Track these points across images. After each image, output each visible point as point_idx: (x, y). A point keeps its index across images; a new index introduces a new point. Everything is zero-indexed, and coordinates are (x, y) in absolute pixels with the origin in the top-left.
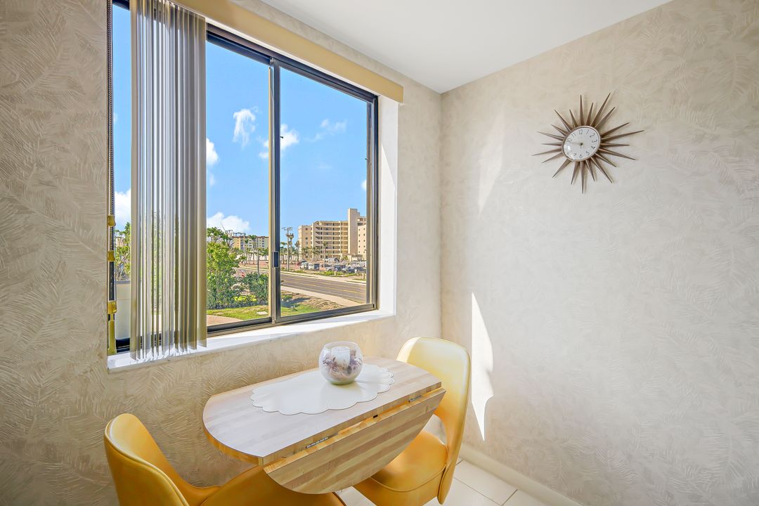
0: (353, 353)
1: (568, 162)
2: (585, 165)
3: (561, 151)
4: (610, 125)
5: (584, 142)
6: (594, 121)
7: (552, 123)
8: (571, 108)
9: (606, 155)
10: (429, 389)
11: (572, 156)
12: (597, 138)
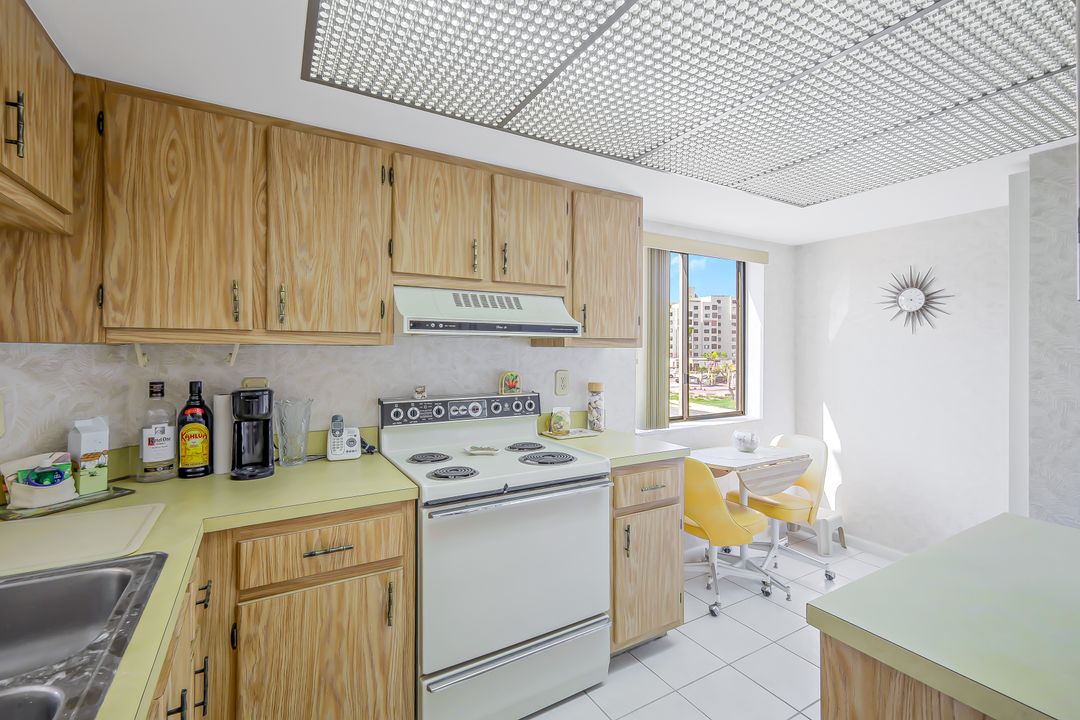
0: (753, 435)
1: (901, 311)
2: (914, 315)
3: (896, 302)
4: (932, 289)
5: (913, 299)
6: (921, 286)
7: (890, 282)
8: (904, 273)
9: (929, 309)
10: (803, 457)
11: (904, 307)
12: (923, 297)
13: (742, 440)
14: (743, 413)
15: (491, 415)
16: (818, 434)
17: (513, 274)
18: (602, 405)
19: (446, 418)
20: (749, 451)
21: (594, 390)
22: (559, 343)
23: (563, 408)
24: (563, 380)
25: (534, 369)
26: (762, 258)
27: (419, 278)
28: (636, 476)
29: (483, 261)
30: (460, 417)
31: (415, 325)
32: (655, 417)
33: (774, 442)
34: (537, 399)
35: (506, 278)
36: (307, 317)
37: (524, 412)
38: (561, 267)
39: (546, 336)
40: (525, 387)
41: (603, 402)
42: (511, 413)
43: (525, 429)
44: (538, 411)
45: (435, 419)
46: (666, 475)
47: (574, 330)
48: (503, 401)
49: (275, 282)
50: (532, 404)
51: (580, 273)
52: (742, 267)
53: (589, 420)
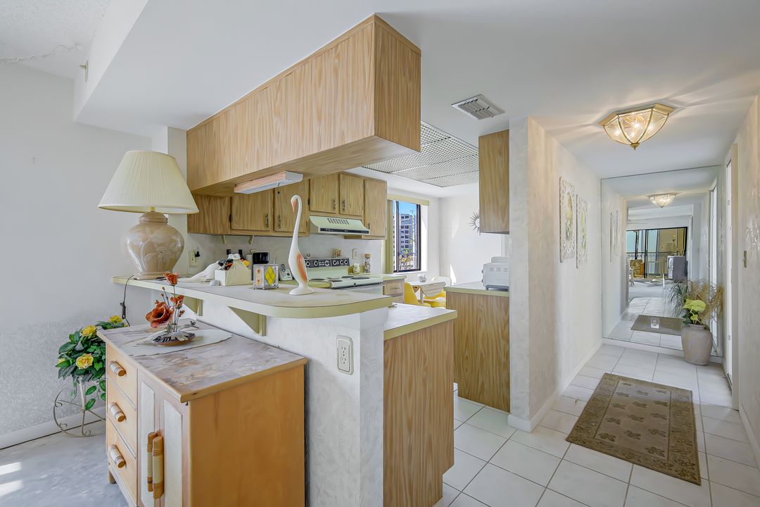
0: (424, 276)
3: (474, 223)
7: (472, 215)
11: (477, 226)
13: (421, 277)
14: (420, 270)
15: (333, 265)
16: (448, 276)
17: (346, 212)
18: (371, 263)
19: (318, 266)
20: (424, 281)
21: (367, 257)
22: (359, 237)
23: (357, 264)
24: (356, 253)
25: (346, 248)
26: (427, 203)
27: (318, 213)
28: (390, 284)
29: (337, 207)
30: (322, 266)
31: (322, 230)
32: (388, 270)
33: (433, 279)
34: (348, 260)
35: (344, 213)
36: (286, 227)
37: (344, 265)
38: (361, 208)
39: (354, 235)
40: (345, 255)
41: (371, 261)
42: (339, 265)
43: (343, 271)
44: (348, 265)
45: (315, 267)
46: (399, 285)
47: (368, 232)
48: (337, 260)
49: (277, 214)
50: (346, 262)
51: (367, 211)
52: (419, 207)
53: (365, 269)
